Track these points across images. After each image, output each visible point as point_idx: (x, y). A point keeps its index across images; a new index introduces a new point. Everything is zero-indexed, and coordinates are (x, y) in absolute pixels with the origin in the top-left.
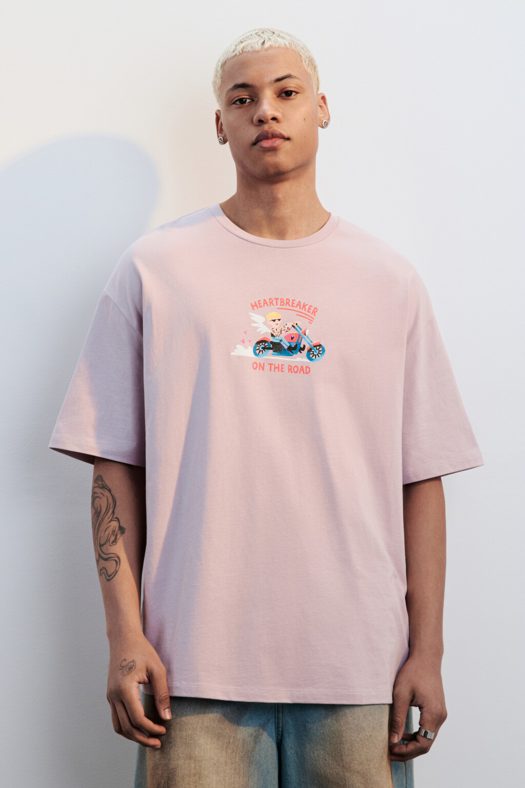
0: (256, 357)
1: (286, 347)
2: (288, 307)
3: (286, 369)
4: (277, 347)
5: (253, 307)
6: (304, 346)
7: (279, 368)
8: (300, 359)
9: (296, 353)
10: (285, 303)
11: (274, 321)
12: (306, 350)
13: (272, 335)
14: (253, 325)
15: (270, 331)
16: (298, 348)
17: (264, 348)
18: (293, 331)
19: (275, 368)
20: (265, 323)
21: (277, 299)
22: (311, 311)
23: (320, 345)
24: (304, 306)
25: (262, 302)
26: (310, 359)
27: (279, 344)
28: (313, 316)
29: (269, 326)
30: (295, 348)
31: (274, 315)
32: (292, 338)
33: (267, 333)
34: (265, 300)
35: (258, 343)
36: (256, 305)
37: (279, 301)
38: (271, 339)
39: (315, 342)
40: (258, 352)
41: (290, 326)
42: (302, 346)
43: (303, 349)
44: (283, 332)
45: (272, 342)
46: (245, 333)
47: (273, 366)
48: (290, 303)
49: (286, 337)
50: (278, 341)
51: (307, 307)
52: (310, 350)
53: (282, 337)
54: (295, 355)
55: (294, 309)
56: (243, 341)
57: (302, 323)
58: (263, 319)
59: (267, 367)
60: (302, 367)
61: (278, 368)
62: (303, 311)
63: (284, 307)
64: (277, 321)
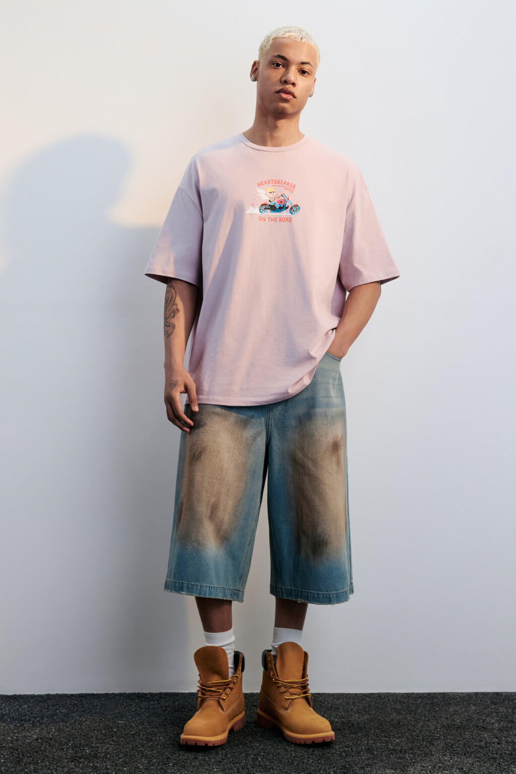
0: (260, 213)
1: (278, 208)
2: (278, 185)
3: (278, 220)
4: (273, 208)
5: (258, 185)
6: (288, 206)
7: (275, 220)
8: (285, 213)
9: (283, 210)
10: (278, 183)
11: (271, 193)
12: (289, 209)
13: (270, 201)
14: (258, 195)
15: (268, 199)
16: (285, 208)
17: (265, 209)
18: (282, 198)
19: (272, 219)
20: (265, 194)
21: (272, 180)
22: (292, 186)
23: (297, 206)
24: (288, 184)
25: (264, 182)
26: (292, 213)
27: (274, 206)
28: (293, 189)
29: (268, 196)
30: (283, 208)
31: (271, 189)
32: (281, 202)
33: (266, 200)
34: (265, 181)
35: (262, 205)
36: (260, 184)
37: (273, 181)
38: (269, 203)
39: (294, 203)
40: (262, 210)
41: (280, 195)
42: (287, 206)
43: (287, 208)
44: (276, 199)
45: (269, 205)
46: (254, 200)
47: (270, 219)
48: (280, 183)
49: (278, 202)
50: (273, 204)
51: (290, 184)
52: (291, 208)
53: (275, 202)
54: (283, 212)
55: (282, 185)
56: (253, 205)
57: (287, 193)
58: (265, 192)
59: (267, 219)
60: (287, 218)
61: (273, 219)
62: (287, 186)
63: (277, 184)
64: (272, 193)
